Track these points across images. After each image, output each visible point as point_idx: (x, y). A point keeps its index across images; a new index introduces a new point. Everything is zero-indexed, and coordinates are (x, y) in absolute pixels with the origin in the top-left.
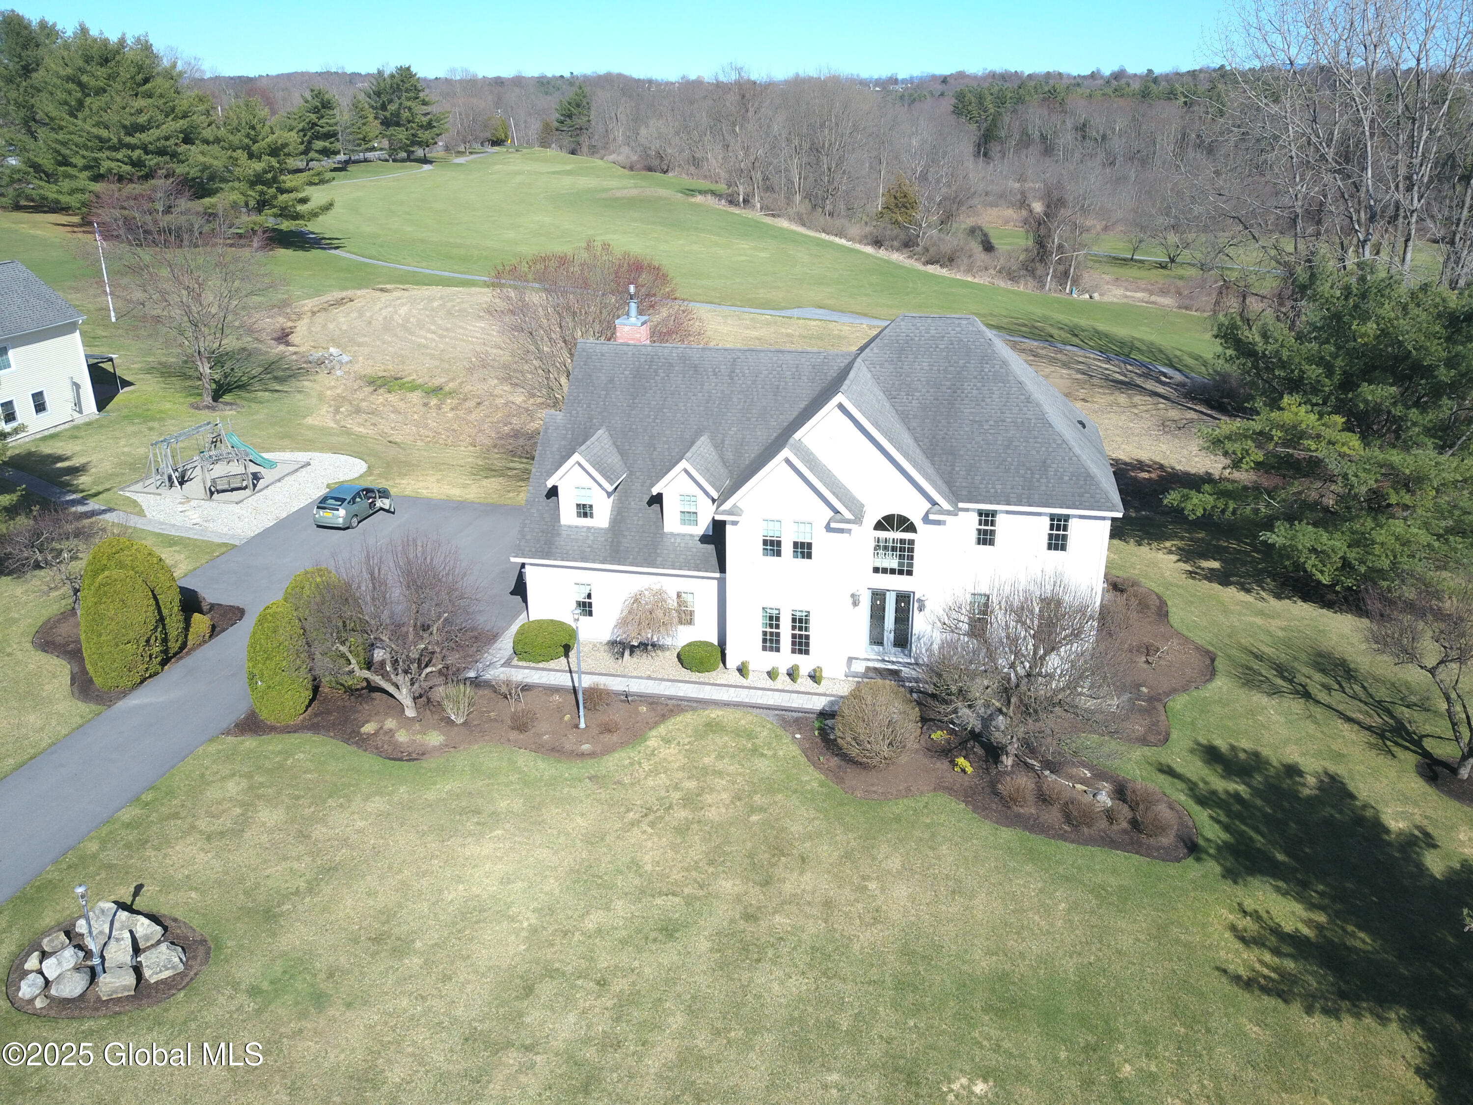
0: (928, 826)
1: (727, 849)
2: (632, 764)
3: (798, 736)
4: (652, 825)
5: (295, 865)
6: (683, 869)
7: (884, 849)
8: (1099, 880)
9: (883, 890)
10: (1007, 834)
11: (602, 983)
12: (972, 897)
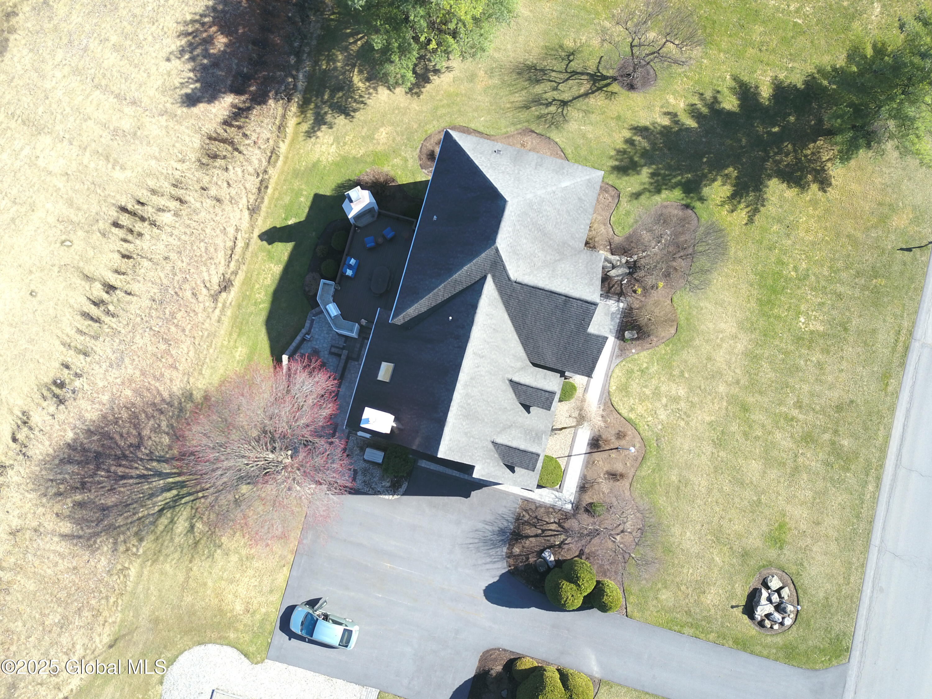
0: (690, 308)
2: (648, 425)
3: (633, 351)
4: (688, 416)
5: (715, 554)
6: (713, 404)
9: (722, 332)
12: (725, 301)
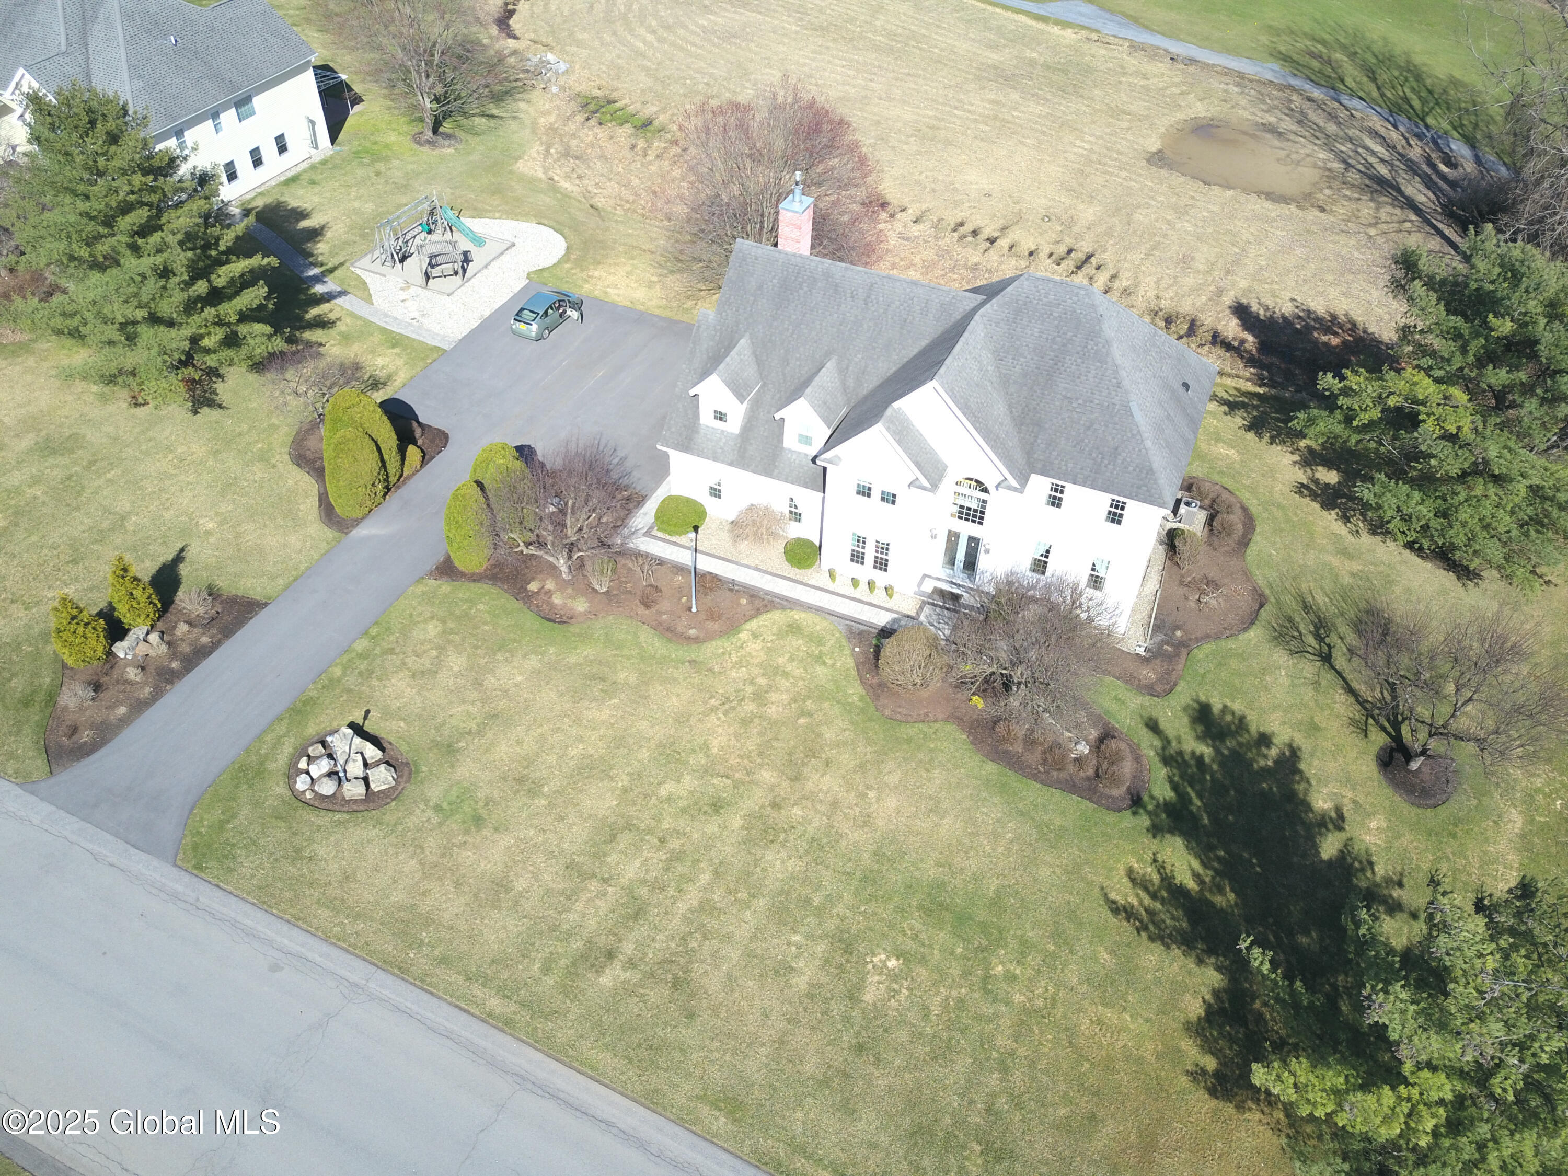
1: (775, 744)
2: (723, 653)
3: (857, 649)
4: (726, 713)
5: (471, 708)
6: (741, 757)
7: (890, 765)
8: (1046, 818)
9: (878, 799)
10: (991, 768)
11: (662, 841)
12: (943, 817)
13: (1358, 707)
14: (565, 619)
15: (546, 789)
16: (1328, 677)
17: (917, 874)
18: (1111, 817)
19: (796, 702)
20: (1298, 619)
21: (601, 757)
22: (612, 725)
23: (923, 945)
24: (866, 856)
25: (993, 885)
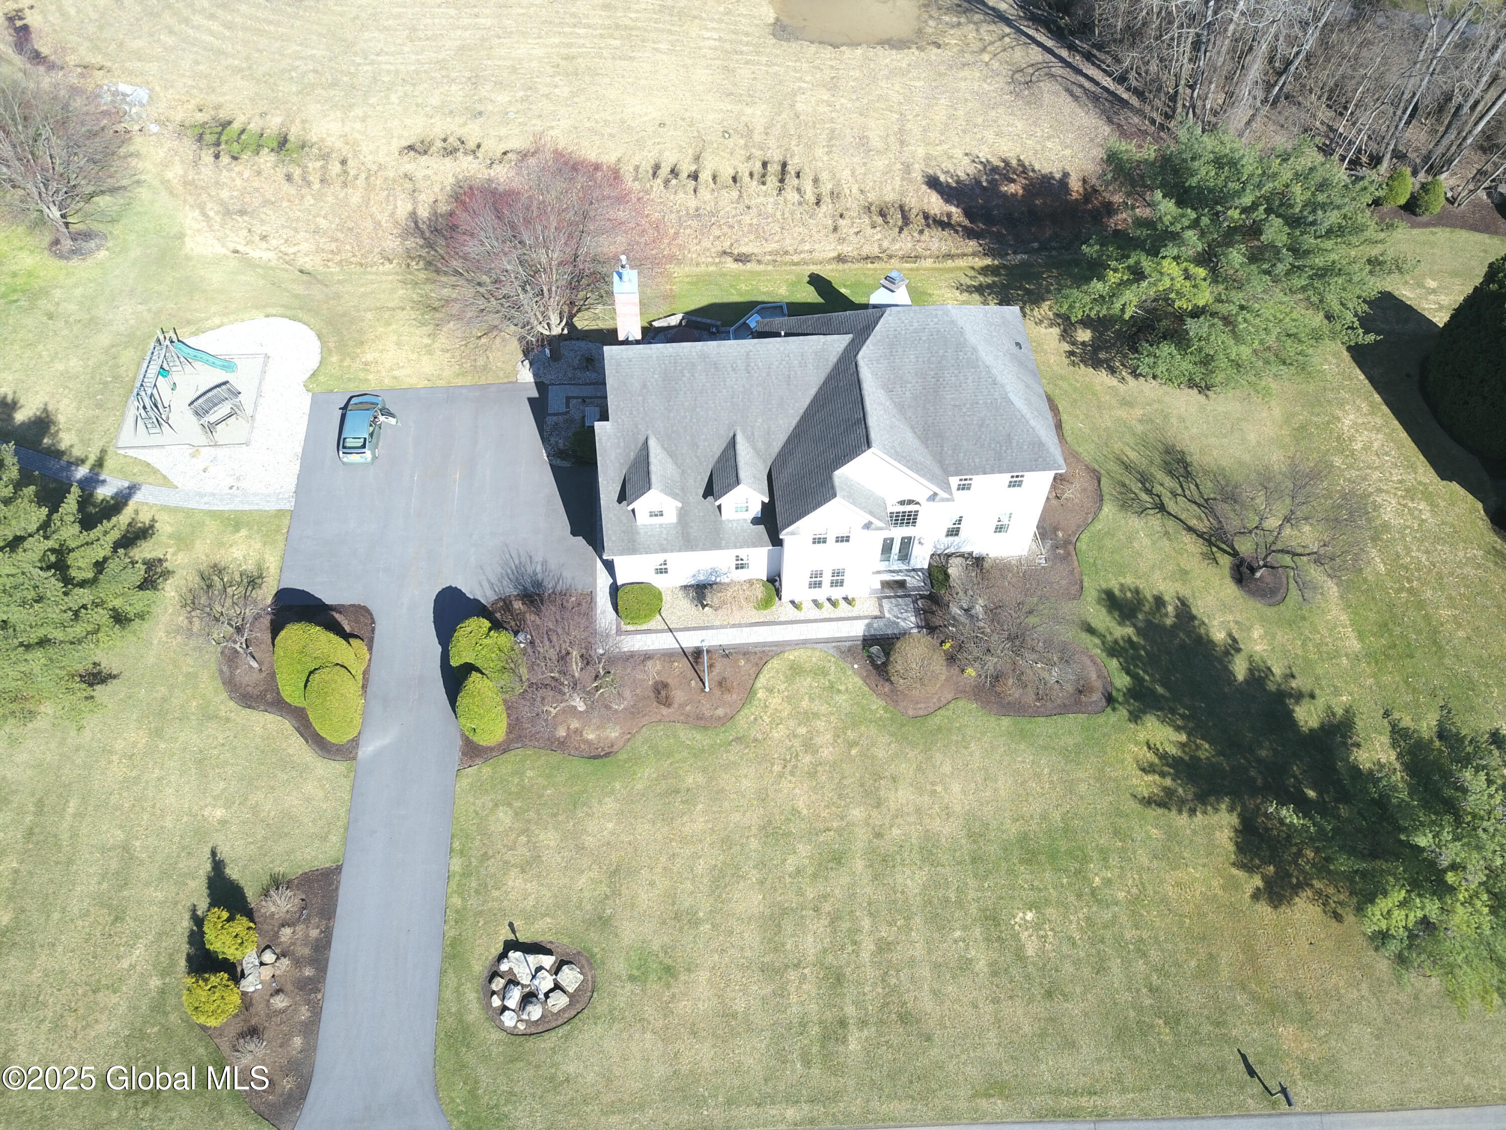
1: (845, 782)
2: (755, 719)
3: (856, 666)
4: (792, 773)
6: (827, 807)
7: (938, 757)
8: (1062, 743)
9: (945, 789)
10: (1006, 722)
12: (996, 781)
13: (1201, 541)
14: (607, 750)
15: (701, 914)
16: (1171, 524)
17: (1004, 836)
18: (1101, 719)
19: (838, 737)
20: (1127, 482)
21: (724, 863)
22: (712, 829)
23: (1040, 890)
24: (963, 841)
25: (1056, 816)
